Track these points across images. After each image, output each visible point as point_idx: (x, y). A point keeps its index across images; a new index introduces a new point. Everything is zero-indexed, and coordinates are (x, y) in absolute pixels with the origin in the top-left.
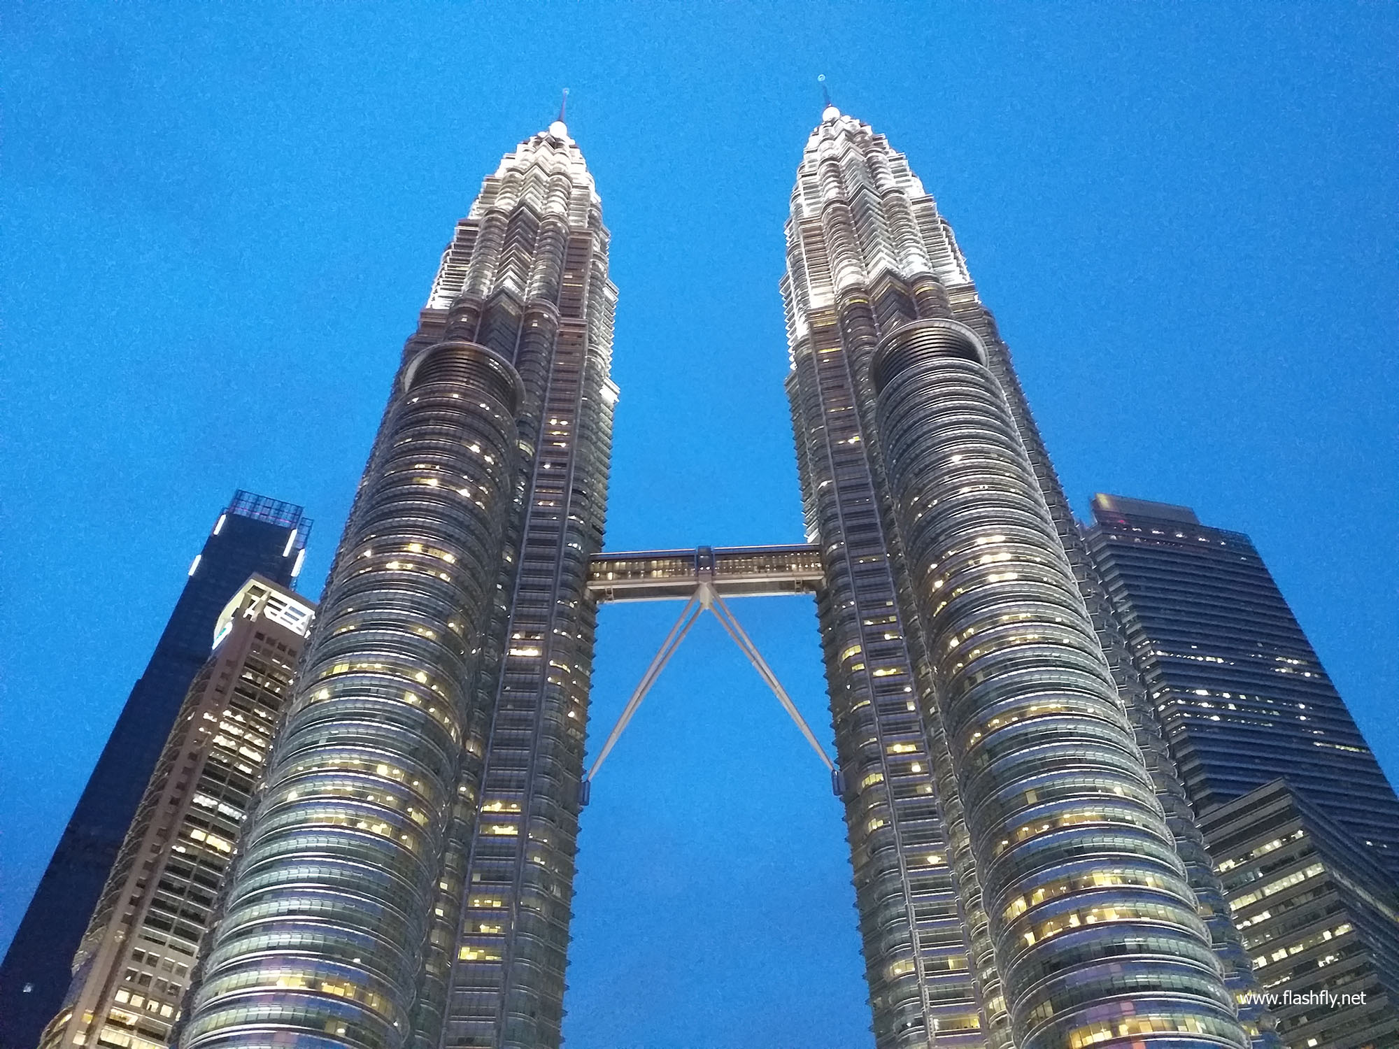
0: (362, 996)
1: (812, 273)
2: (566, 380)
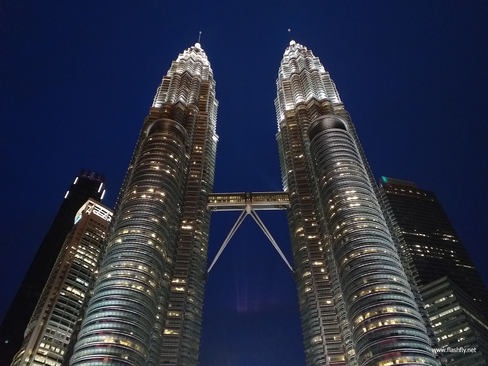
0: (134, 346)
1: (286, 98)
2: (201, 133)
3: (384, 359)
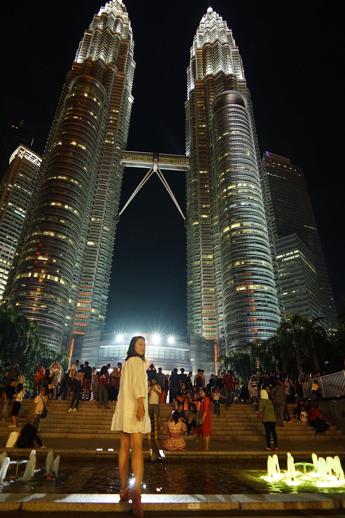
1: (198, 68)
2: (119, 93)
3: (240, 285)
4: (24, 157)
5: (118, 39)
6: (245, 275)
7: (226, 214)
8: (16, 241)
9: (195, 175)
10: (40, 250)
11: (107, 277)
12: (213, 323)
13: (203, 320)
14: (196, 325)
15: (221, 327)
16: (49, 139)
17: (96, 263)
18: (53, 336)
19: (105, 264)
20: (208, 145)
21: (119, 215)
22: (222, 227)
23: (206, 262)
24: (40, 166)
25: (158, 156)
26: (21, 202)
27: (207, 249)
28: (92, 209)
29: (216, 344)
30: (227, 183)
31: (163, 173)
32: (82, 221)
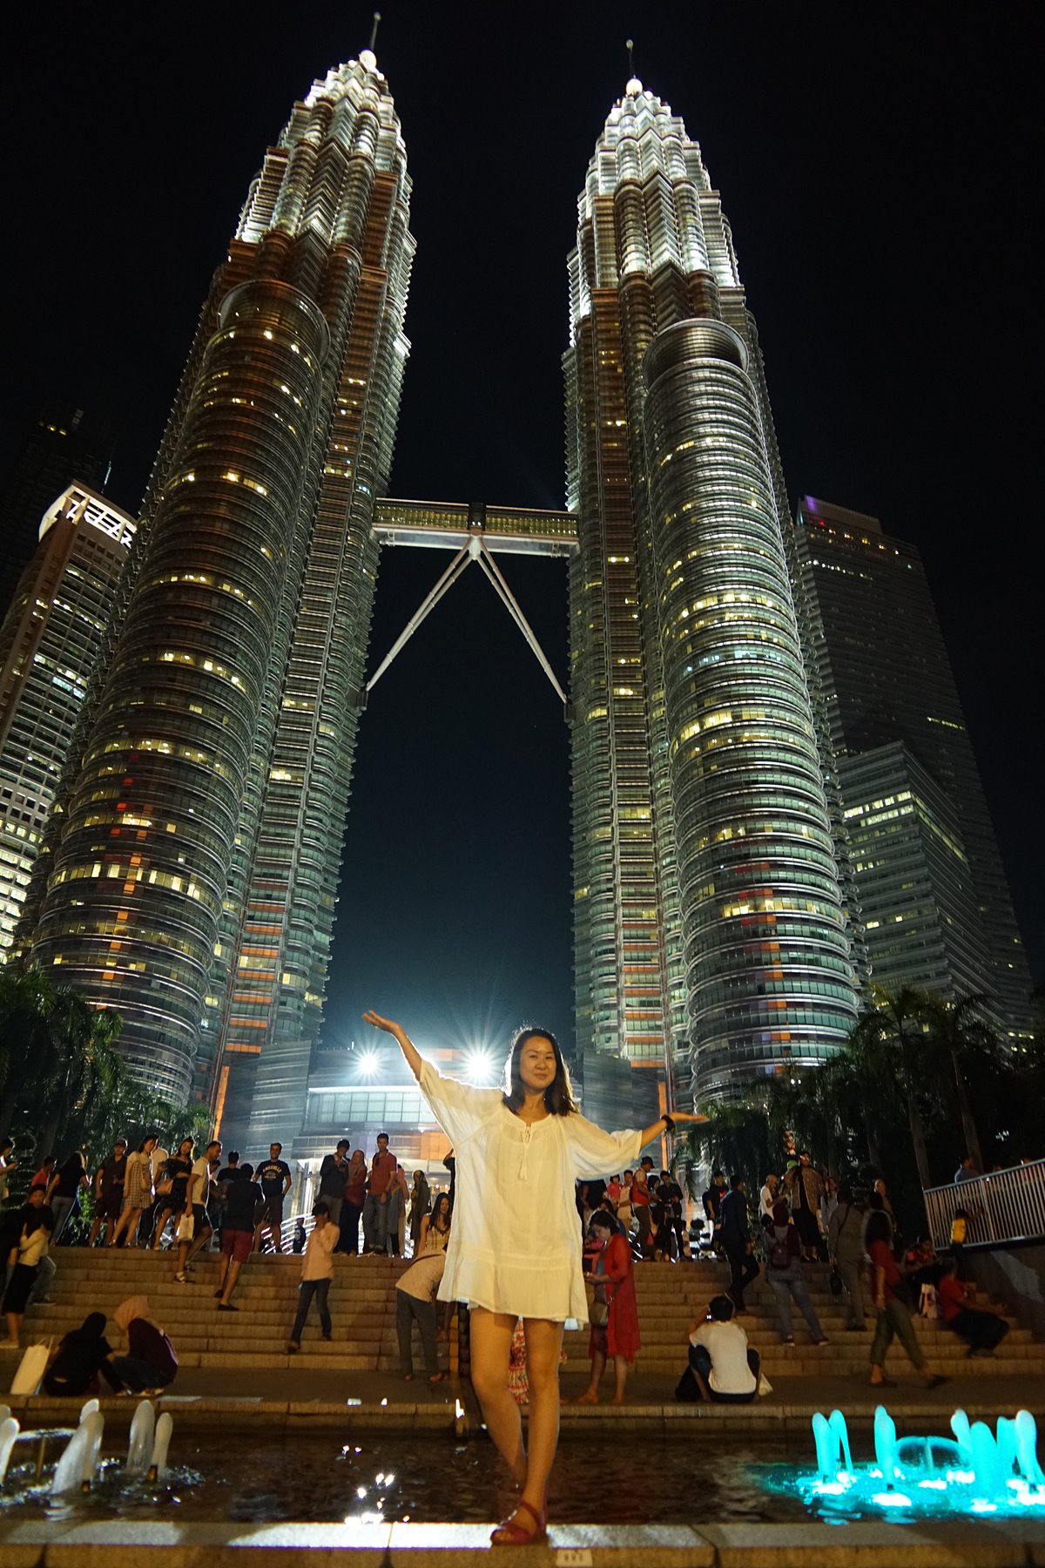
1: (601, 252)
2: (365, 329)
3: (736, 900)
4: (82, 519)
5: (364, 173)
6: (749, 869)
7: (687, 684)
8: (57, 769)
9: (596, 568)
10: (127, 796)
11: (330, 878)
12: (654, 1017)
13: (623, 1006)
14: (601, 1023)
15: (677, 1028)
16: (159, 465)
17: (296, 833)
18: (166, 1058)
19: (323, 838)
20: (634, 479)
21: (368, 689)
22: (676, 723)
23: (629, 829)
24: (129, 545)
25: (484, 512)
26: (71, 653)
27: (633, 791)
28: (286, 671)
29: (664, 1079)
30: (693, 589)
31: (497, 565)
32: (256, 708)
